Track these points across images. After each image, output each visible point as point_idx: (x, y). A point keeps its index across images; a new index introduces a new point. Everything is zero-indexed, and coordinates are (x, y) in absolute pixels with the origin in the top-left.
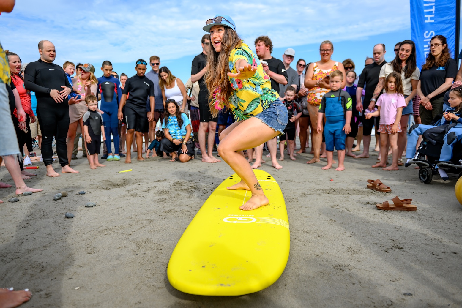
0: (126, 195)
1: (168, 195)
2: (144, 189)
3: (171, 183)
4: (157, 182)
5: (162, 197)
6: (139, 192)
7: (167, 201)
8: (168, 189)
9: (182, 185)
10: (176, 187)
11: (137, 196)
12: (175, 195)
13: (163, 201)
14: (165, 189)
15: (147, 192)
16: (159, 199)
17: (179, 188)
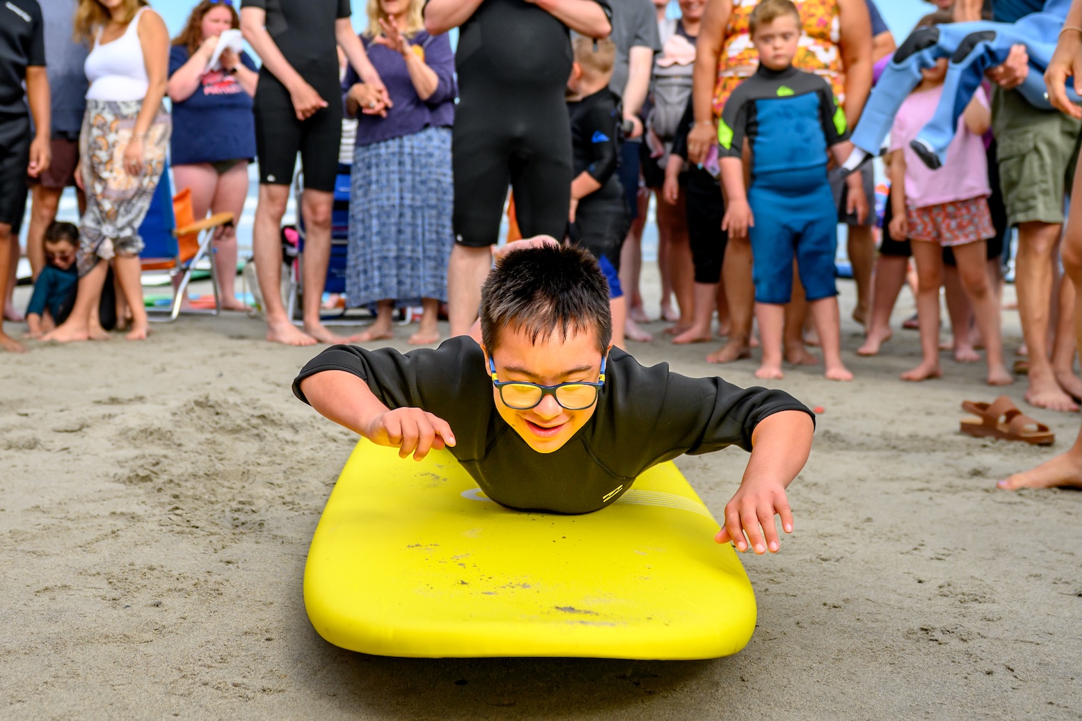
1: (168, 445)
2: (62, 424)
3: (174, 404)
4: (105, 404)
5: (147, 452)
6: (41, 435)
7: (171, 462)
8: (167, 425)
9: (217, 414)
10: (199, 418)
11: (39, 446)
12: (200, 444)
13: (154, 462)
14: (152, 424)
15: (79, 432)
16: (137, 457)
17: (210, 423)
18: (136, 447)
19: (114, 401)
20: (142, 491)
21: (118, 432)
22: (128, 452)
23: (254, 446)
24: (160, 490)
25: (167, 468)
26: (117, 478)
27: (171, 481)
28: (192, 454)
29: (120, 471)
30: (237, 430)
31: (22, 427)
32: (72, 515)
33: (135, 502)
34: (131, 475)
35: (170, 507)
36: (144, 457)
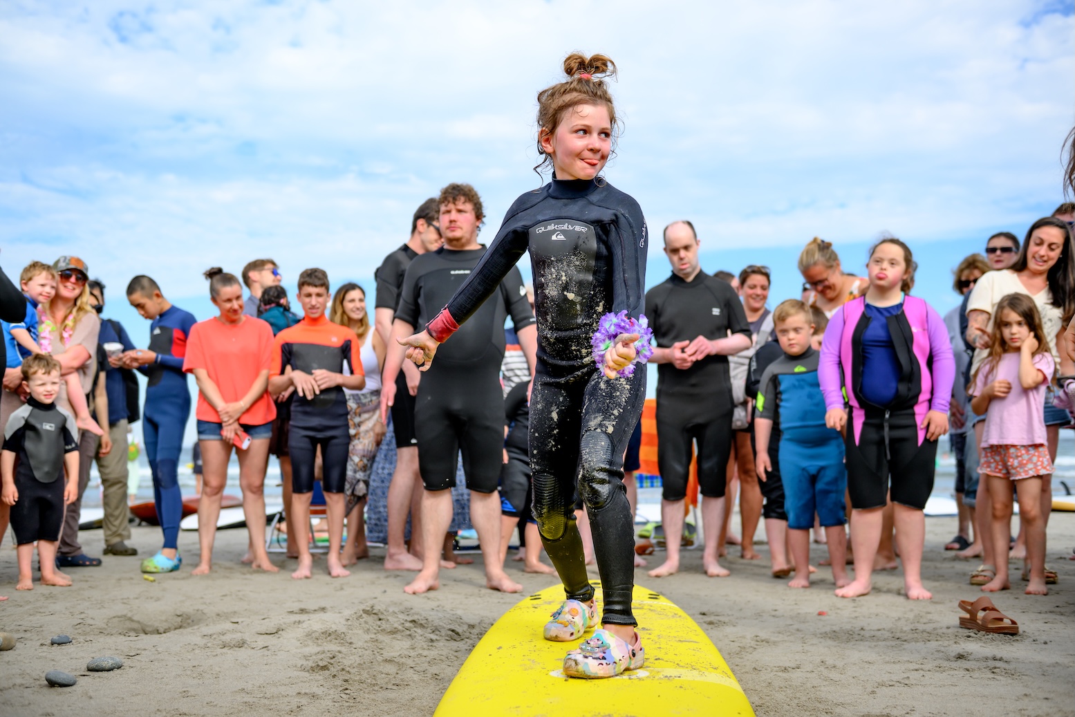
0: (209, 645)
1: (342, 643)
2: (263, 629)
3: (347, 613)
4: (296, 613)
5: (326, 649)
6: (247, 637)
7: (344, 656)
8: (342, 628)
9: (380, 620)
10: (366, 622)
11: (246, 645)
12: (366, 642)
13: (331, 656)
14: (331, 628)
15: (276, 634)
16: (318, 653)
17: (374, 627)
18: (318, 645)
19: (303, 611)
20: (321, 677)
21: (305, 634)
22: (312, 649)
23: (407, 643)
24: (334, 676)
25: (341, 660)
26: (303, 668)
27: (343, 669)
28: (360, 650)
29: (305, 663)
30: (394, 632)
31: (233, 631)
32: (268, 695)
33: (316, 685)
34: (314, 665)
35: (341, 689)
36: (324, 652)
